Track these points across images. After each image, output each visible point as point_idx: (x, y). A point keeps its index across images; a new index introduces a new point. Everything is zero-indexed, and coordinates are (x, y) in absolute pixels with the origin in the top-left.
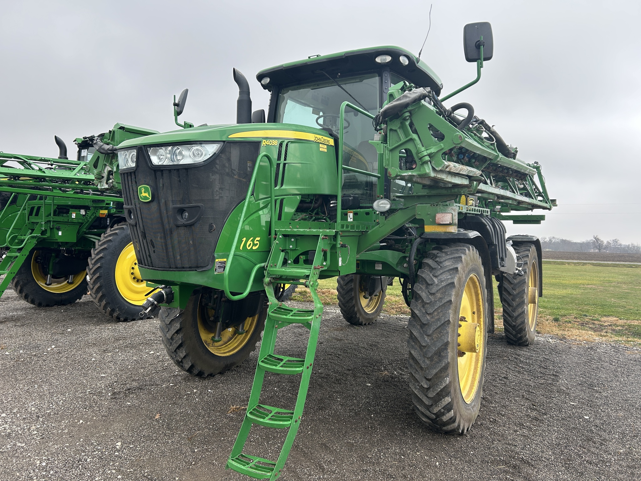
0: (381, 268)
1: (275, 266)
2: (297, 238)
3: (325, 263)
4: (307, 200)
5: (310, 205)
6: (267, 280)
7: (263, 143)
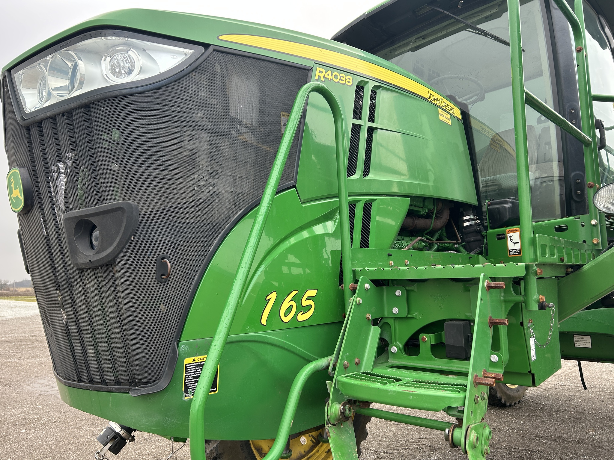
0: (589, 345)
1: (357, 364)
2: (408, 288)
3: (494, 358)
4: (421, 210)
5: (428, 221)
6: (333, 410)
7: (318, 74)
